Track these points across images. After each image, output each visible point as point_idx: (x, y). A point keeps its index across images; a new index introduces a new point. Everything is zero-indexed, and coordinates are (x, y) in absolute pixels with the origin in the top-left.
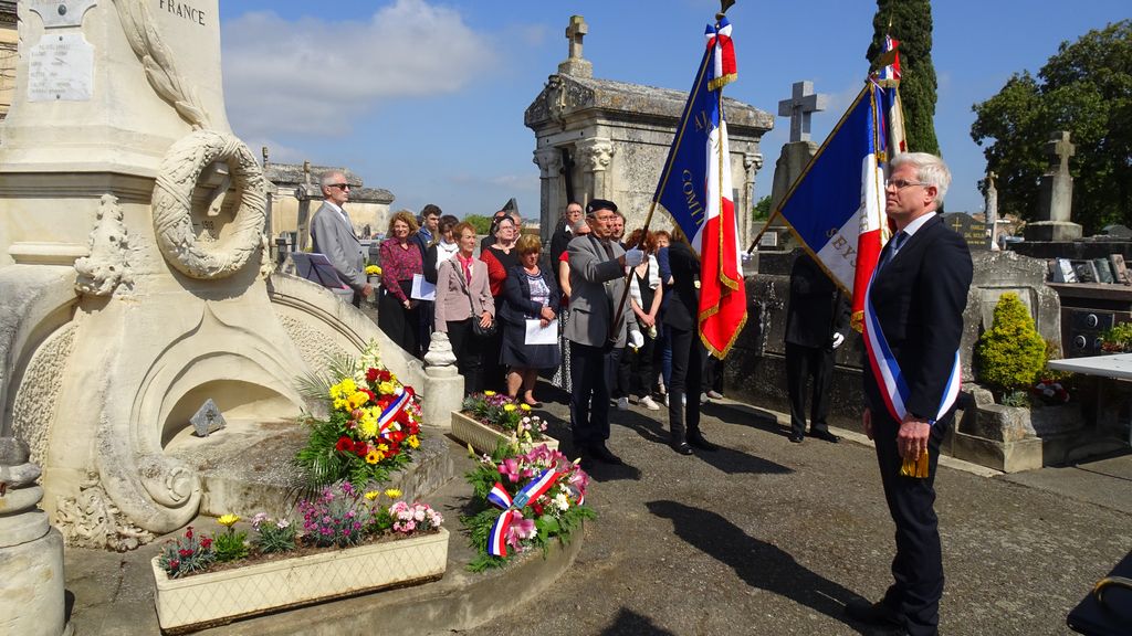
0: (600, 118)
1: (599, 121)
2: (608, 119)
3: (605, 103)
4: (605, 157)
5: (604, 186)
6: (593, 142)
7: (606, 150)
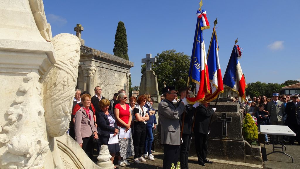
0: (93, 58)
1: (92, 59)
2: (95, 59)
3: (95, 53)
4: (94, 71)
5: (93, 81)
6: (91, 66)
7: (94, 69)
